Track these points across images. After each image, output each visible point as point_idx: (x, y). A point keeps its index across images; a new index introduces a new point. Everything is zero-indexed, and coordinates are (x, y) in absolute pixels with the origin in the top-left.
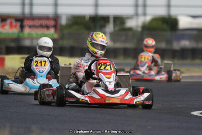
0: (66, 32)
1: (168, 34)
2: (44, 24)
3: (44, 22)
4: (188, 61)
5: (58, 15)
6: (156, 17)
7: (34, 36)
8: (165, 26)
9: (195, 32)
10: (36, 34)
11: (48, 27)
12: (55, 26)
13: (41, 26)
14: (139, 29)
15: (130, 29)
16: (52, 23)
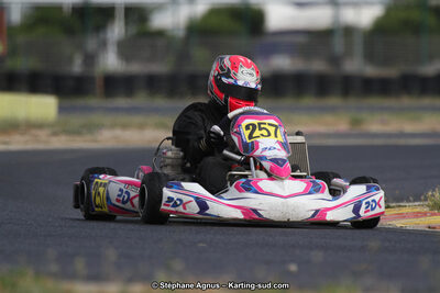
1: (243, 42)
4: (288, 102)
5: (3, 3)
6: (216, 7)
8: (237, 26)
14: (181, 33)
15: (160, 33)
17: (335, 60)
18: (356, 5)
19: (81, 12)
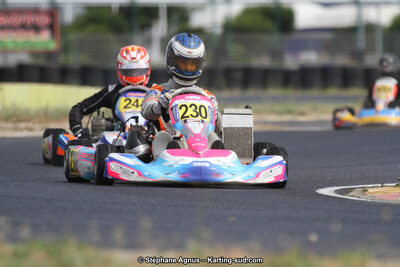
0: (72, 37)
1: (275, 39)
2: (28, 22)
3: (30, 19)
4: (315, 92)
5: (57, 4)
6: (253, 6)
7: (10, 45)
8: (268, 24)
9: (328, 36)
10: (15, 42)
11: (36, 29)
12: (52, 27)
13: (24, 27)
14: (218, 31)
15: (200, 31)
16: (44, 20)
17: (357, 55)
18: (377, 4)
19: (127, 11)
